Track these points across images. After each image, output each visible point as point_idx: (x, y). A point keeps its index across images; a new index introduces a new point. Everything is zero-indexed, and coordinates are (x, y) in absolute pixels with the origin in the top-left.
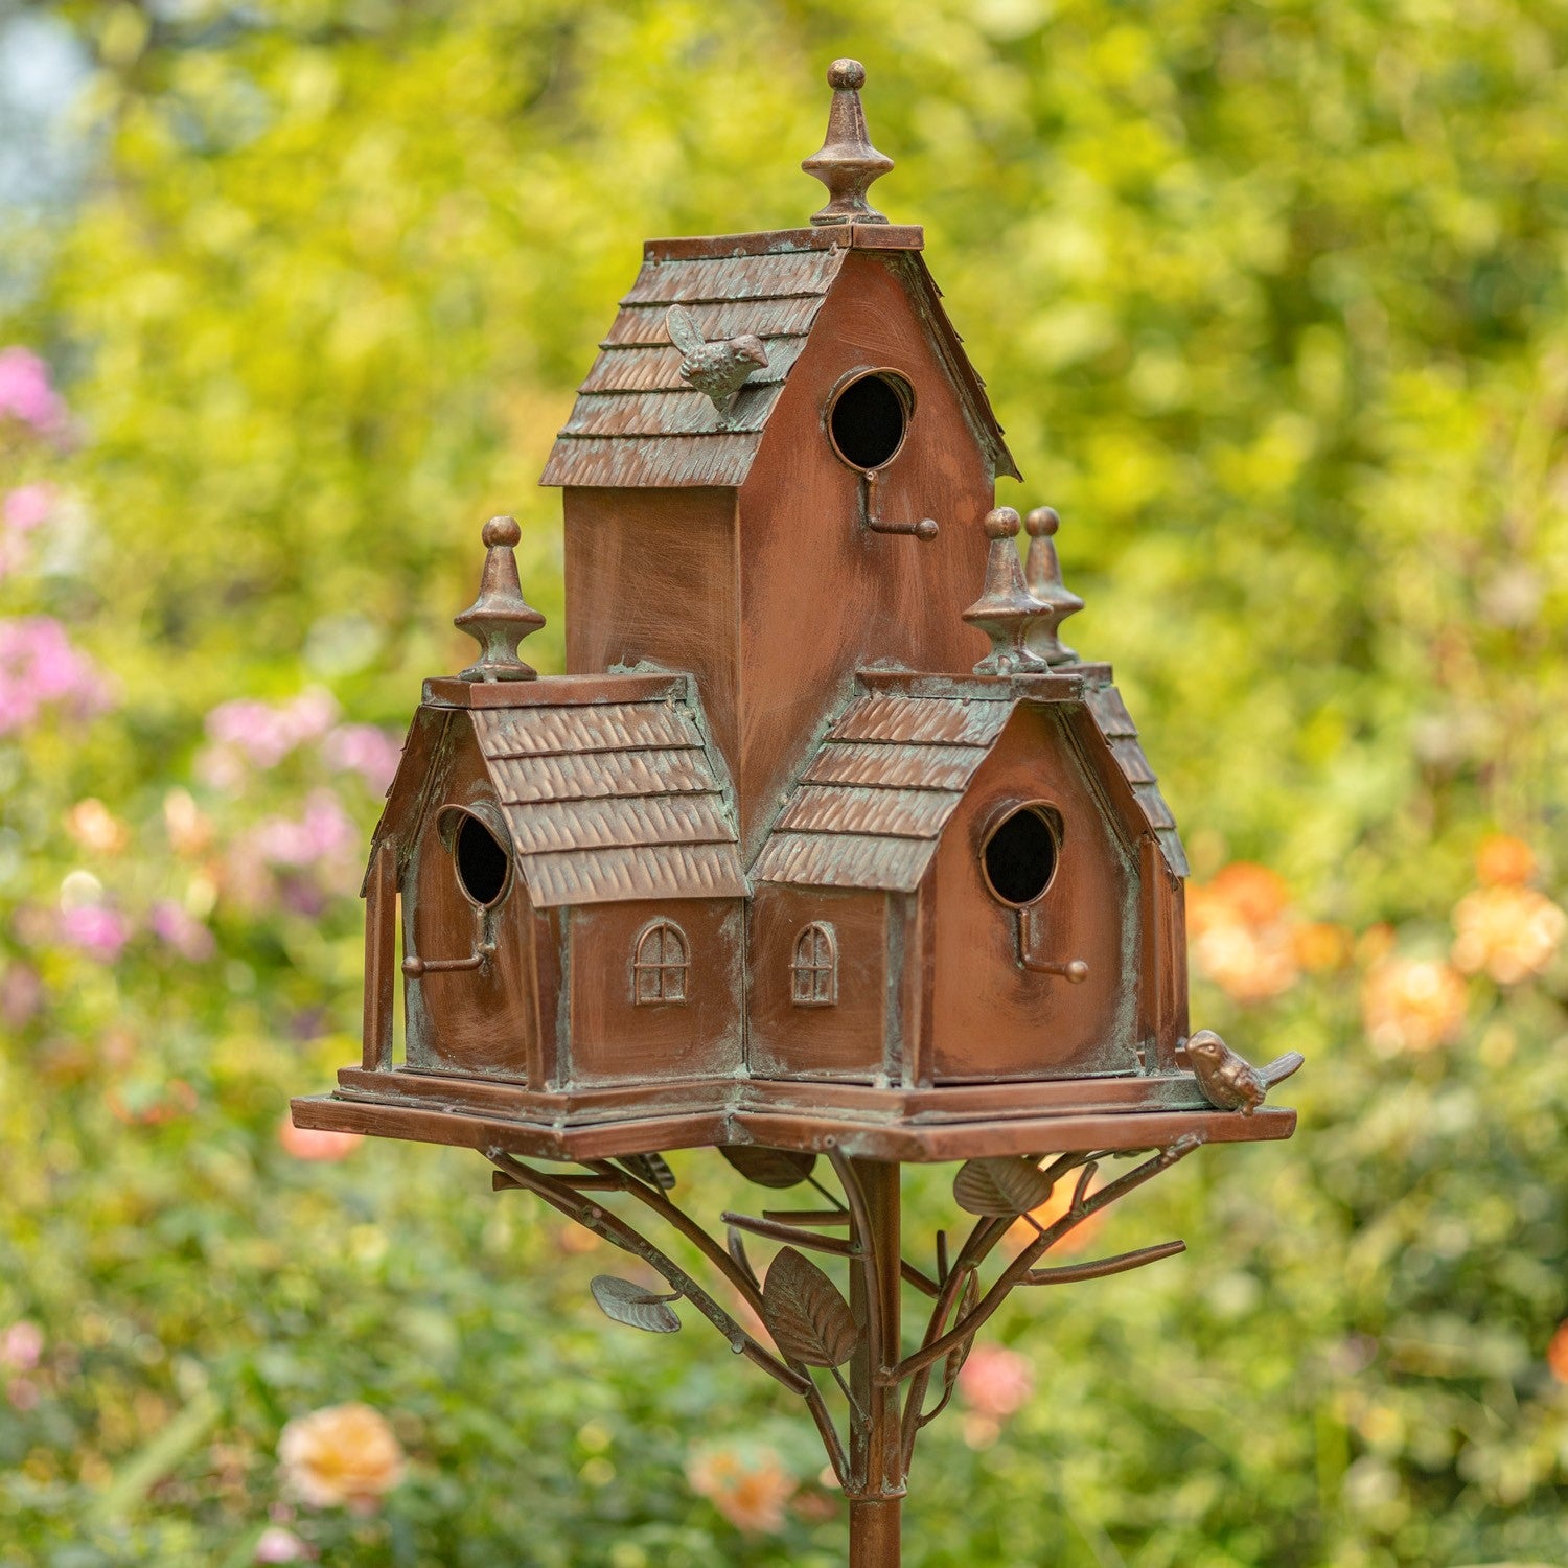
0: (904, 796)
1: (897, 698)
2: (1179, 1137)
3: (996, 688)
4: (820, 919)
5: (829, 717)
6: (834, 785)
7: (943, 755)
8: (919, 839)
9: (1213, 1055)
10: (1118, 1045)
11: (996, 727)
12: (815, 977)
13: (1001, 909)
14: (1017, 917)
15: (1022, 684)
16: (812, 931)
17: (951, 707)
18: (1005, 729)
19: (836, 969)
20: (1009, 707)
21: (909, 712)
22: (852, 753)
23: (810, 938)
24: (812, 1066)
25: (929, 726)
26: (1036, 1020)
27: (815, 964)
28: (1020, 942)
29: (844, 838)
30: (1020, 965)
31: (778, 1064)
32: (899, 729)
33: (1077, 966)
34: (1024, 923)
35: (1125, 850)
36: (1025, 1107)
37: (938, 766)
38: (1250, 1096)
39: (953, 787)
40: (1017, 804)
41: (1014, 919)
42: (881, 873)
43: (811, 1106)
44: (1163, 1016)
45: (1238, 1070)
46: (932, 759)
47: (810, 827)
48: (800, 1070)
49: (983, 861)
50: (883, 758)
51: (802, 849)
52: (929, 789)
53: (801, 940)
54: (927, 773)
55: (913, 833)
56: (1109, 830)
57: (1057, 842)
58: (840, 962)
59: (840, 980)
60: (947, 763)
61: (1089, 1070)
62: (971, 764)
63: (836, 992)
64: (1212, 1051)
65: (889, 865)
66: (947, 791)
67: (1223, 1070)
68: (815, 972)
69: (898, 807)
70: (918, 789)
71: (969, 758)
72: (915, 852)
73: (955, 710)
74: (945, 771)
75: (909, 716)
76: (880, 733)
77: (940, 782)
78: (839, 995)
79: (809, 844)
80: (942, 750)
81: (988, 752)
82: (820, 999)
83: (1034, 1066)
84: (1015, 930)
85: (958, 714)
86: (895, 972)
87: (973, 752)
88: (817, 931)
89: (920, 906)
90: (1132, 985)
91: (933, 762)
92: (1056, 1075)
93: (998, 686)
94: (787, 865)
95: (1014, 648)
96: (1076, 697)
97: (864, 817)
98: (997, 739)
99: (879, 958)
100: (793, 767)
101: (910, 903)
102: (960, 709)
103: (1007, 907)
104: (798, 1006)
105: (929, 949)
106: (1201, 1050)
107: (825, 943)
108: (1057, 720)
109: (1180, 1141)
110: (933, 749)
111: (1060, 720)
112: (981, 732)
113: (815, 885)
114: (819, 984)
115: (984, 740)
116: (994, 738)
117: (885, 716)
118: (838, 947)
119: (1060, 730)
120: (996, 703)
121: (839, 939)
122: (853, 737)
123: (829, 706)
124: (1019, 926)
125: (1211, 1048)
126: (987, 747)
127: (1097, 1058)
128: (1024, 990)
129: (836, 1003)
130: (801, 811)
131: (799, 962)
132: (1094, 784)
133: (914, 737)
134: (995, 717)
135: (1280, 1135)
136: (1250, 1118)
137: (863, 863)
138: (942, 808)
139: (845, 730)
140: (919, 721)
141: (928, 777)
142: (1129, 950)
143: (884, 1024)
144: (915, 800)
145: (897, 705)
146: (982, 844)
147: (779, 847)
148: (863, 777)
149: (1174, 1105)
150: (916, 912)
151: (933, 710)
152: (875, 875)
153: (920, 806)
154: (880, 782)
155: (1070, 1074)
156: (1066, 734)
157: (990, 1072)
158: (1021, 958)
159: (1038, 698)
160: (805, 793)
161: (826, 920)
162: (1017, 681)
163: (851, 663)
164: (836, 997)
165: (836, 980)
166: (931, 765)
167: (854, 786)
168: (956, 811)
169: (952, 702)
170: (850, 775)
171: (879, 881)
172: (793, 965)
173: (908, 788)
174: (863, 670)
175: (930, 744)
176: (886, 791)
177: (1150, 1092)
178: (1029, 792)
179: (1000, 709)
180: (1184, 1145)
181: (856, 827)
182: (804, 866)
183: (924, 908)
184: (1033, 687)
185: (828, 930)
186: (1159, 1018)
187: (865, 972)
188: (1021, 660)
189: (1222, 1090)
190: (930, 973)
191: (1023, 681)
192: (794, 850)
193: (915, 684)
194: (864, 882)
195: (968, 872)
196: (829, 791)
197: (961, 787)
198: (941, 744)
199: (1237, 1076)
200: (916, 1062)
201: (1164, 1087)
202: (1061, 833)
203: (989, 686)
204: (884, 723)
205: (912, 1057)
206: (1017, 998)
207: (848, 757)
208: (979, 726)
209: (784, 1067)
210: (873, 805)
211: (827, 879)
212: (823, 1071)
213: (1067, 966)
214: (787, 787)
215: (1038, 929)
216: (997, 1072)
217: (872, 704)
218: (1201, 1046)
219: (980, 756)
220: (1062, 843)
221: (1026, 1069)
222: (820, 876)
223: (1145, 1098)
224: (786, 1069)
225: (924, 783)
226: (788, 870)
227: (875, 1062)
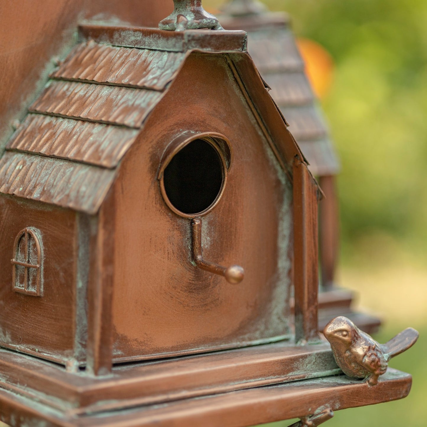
0: (98, 128)
1: (105, 46)
2: (317, 408)
3: (172, 41)
4: (33, 226)
5: (55, 59)
6: (51, 115)
7: (129, 96)
8: (102, 168)
9: (346, 338)
10: (274, 318)
11: (170, 75)
12: (28, 271)
13: (178, 219)
14: (191, 225)
15: (193, 39)
16: (27, 235)
17: (140, 55)
18: (178, 77)
19: (42, 268)
20: (181, 58)
21: (110, 58)
22: (68, 90)
23: (25, 239)
24: (27, 342)
25: (122, 71)
26: (206, 305)
27: (29, 262)
28: (193, 245)
29: (50, 160)
30: (193, 263)
31: (5, 334)
32: (100, 72)
33: (235, 271)
34: (196, 231)
35: (282, 168)
36: (189, 388)
37: (124, 105)
38: (375, 370)
39: (132, 124)
40: (192, 135)
41: (188, 227)
42: (73, 194)
43: (16, 382)
44: (309, 298)
45: (365, 350)
46: (120, 99)
47: (29, 150)
48: (19, 343)
49: (162, 182)
50: (87, 96)
51: (23, 167)
52: (114, 124)
53: (20, 240)
54: (115, 111)
55: (98, 163)
56: (269, 152)
57: (226, 164)
58: (46, 262)
59: (45, 278)
60: (130, 103)
61: (250, 339)
62: (149, 105)
63: (42, 286)
64: (345, 336)
65: (80, 187)
66: (127, 127)
67: (354, 350)
68: (28, 268)
69: (91, 138)
70: (108, 124)
71: (147, 100)
72: (99, 178)
73: (143, 58)
74: (128, 110)
75: (110, 62)
76: (87, 75)
77: (123, 120)
78: (44, 288)
79: (28, 163)
80: (129, 91)
81: (162, 95)
82: (32, 290)
83: (204, 341)
84: (189, 235)
85: (144, 61)
86: (83, 276)
87: (151, 94)
88: (30, 236)
89: (101, 225)
90: (286, 271)
91: (121, 102)
92: (223, 346)
93: (174, 40)
94: (11, 179)
95: (192, 8)
96: (240, 49)
97: (67, 144)
98: (170, 85)
99: (71, 264)
100: (25, 99)
101: (93, 222)
102: (146, 58)
103: (183, 218)
104: (18, 293)
105: (109, 261)
106: (336, 335)
107: (35, 245)
108: (226, 66)
109: (317, 411)
110: (123, 90)
111: (229, 66)
112: (158, 78)
113: (27, 199)
114: (31, 278)
115: (160, 85)
116: (168, 84)
117: (93, 60)
118: (45, 250)
119: (229, 74)
120: (172, 54)
121: (45, 244)
122: (69, 77)
123: (56, 51)
124: (192, 233)
125: (345, 333)
126: (161, 91)
127: (257, 329)
128: (196, 282)
129: (42, 295)
130: (27, 134)
131: (18, 258)
132: (257, 117)
133: (110, 80)
134: (171, 66)
135: (398, 396)
136: (375, 386)
137: (61, 184)
138: (122, 142)
139: (64, 70)
140: (116, 66)
141: (115, 114)
142: (284, 245)
143: (76, 319)
144: (105, 132)
145: (103, 52)
146: (160, 168)
147: (8, 163)
148: (71, 110)
149: (315, 374)
150: (97, 231)
151: (127, 57)
152: (68, 196)
153: (107, 139)
154: (81, 116)
155: (234, 344)
156: (234, 78)
157: (167, 350)
158: (194, 257)
159: (208, 50)
160: (32, 120)
161: (37, 227)
162: (189, 36)
163: (75, 17)
164: (42, 290)
165: (42, 276)
166: (119, 104)
167: (64, 117)
168: (132, 146)
169: (141, 51)
170: (62, 108)
171: (70, 201)
172: (14, 260)
173: (101, 123)
174: (84, 23)
175: (121, 86)
176: (86, 124)
177: (295, 365)
178: (202, 125)
179: (175, 59)
180: (319, 416)
181: (59, 153)
182: (22, 181)
183: (104, 227)
184: (203, 41)
185: (37, 235)
186: (306, 300)
187: (61, 274)
188: (196, 18)
189: (353, 365)
190: (110, 280)
191: (193, 36)
192: (17, 168)
193: (116, 36)
194: (60, 201)
195: (149, 191)
196: (48, 120)
197: (139, 124)
198: (128, 87)
199: (365, 355)
200: (97, 354)
201: (307, 360)
202: (229, 157)
203: (168, 40)
204: (91, 66)
205: (94, 350)
206: (191, 289)
207: (64, 93)
208: (158, 73)
209: (8, 338)
210: (74, 135)
211: (36, 195)
212: (34, 347)
213: (227, 269)
214: (19, 114)
215: (209, 234)
216: (173, 349)
217: (86, 51)
218: (336, 332)
219: (156, 98)
220: (229, 164)
221: (197, 344)
222: (31, 193)
223: (292, 370)
224: (10, 340)
225: (111, 120)
226: (11, 184)
227: (68, 348)
